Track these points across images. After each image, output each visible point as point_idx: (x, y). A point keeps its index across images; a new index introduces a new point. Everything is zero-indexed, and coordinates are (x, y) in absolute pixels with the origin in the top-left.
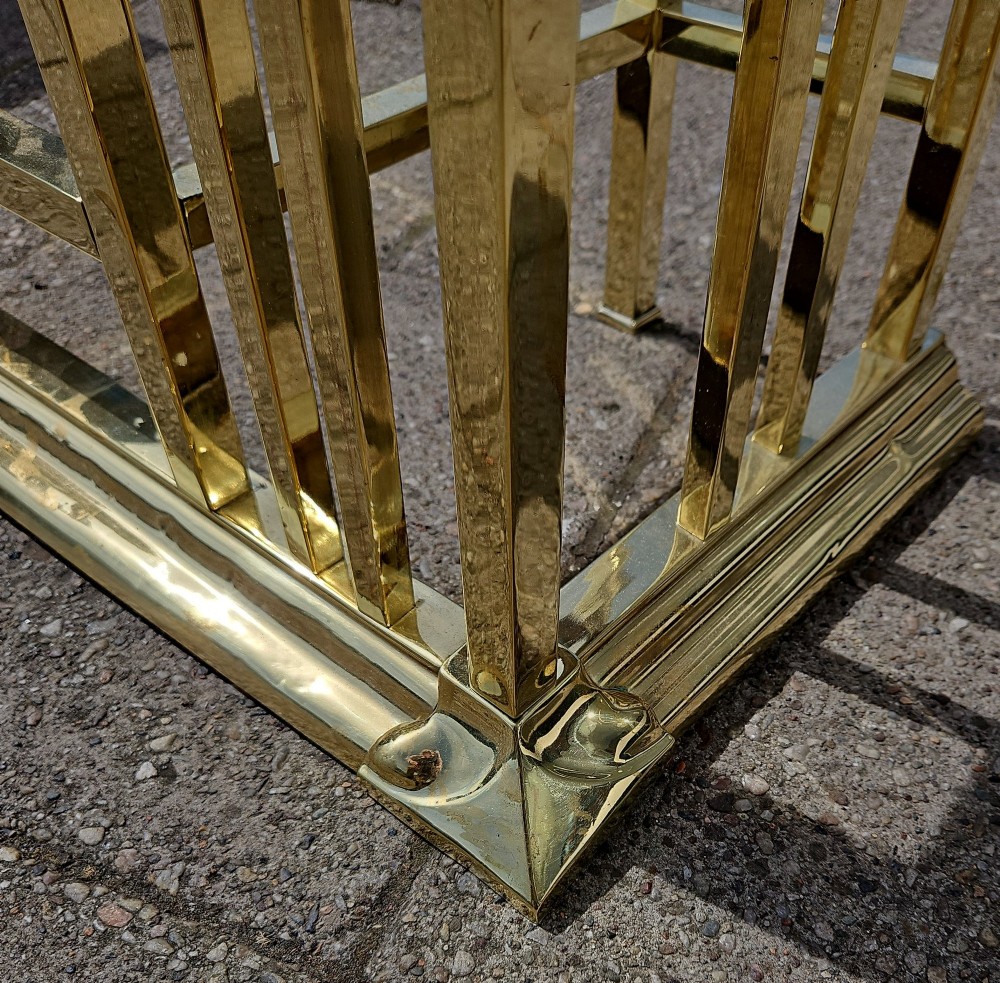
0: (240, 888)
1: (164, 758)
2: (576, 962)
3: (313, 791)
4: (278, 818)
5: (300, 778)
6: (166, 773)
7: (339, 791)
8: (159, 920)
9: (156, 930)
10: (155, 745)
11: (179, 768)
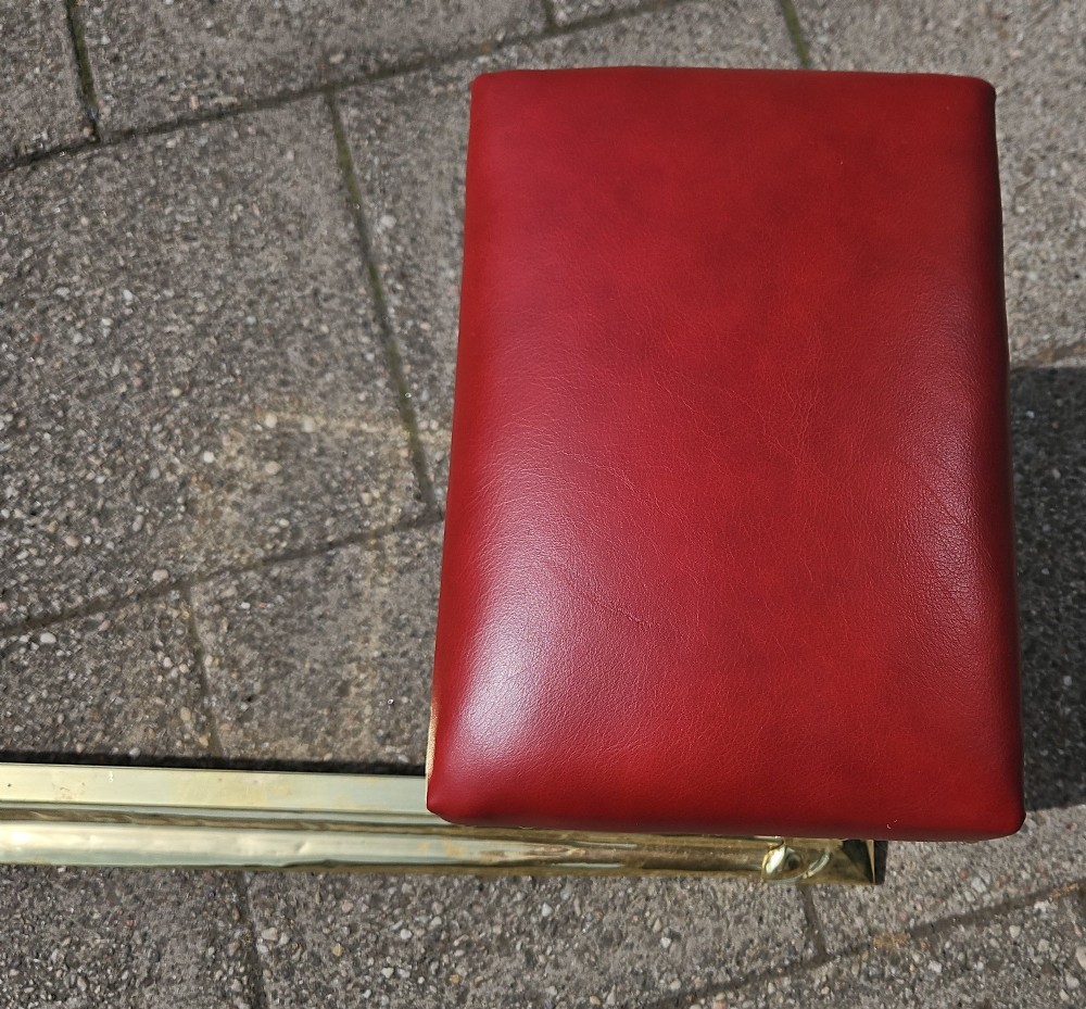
0: (754, 959)
1: (666, 930)
2: (898, 888)
3: (741, 897)
4: (738, 920)
5: (730, 895)
6: (674, 936)
7: (751, 889)
8: (737, 996)
9: (741, 998)
10: (657, 927)
11: (677, 929)
